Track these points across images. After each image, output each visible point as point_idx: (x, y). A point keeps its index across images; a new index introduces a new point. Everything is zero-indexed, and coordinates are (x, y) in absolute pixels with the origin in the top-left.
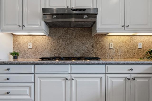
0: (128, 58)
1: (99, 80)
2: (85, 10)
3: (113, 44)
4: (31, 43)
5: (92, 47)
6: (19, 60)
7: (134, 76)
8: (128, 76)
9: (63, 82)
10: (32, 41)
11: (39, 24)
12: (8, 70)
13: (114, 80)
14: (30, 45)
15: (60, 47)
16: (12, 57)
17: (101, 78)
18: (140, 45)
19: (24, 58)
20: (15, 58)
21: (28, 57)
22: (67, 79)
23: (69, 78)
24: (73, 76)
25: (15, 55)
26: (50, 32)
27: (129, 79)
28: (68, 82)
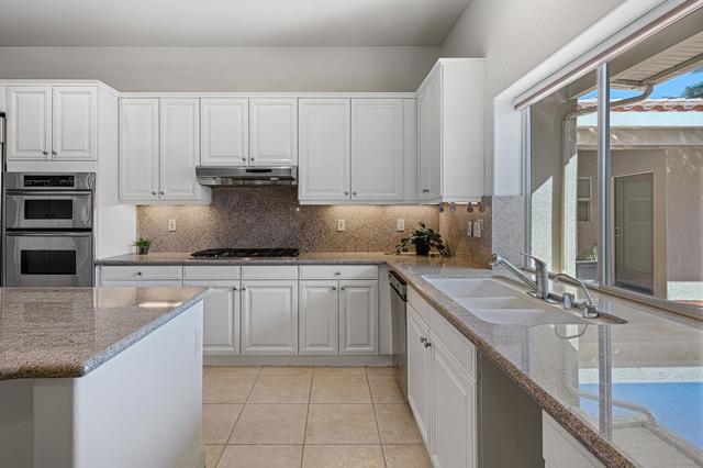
0: (376, 251)
1: (288, 291)
2: (270, 171)
3: (346, 222)
4: (174, 221)
5: (302, 228)
6: (151, 256)
7: (343, 283)
8: (335, 284)
9: (230, 294)
10: (177, 217)
11: (191, 188)
12: (140, 274)
13: (311, 290)
14: (172, 224)
15: (233, 227)
16: (135, 249)
17: (291, 288)
18: (401, 225)
19: (159, 251)
20: (142, 252)
21: (166, 250)
22: (235, 289)
23: (238, 288)
24: (245, 284)
25: (143, 246)
26: (213, 198)
27: (334, 289)
28: (237, 294)
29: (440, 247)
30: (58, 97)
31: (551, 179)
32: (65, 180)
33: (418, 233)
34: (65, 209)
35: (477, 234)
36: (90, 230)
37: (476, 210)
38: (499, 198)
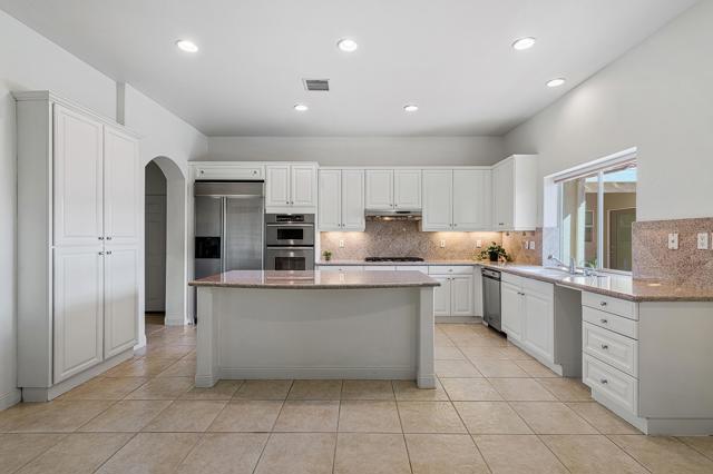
3: (447, 242)
7: (453, 276)
8: (449, 276)
10: (344, 239)
21: (338, 258)
27: (449, 279)
29: (506, 257)
30: (294, 171)
31: (570, 216)
32: (298, 218)
33: (492, 248)
34: (298, 234)
35: (532, 247)
36: (313, 246)
37: (528, 235)
38: (547, 229)
